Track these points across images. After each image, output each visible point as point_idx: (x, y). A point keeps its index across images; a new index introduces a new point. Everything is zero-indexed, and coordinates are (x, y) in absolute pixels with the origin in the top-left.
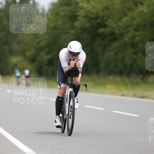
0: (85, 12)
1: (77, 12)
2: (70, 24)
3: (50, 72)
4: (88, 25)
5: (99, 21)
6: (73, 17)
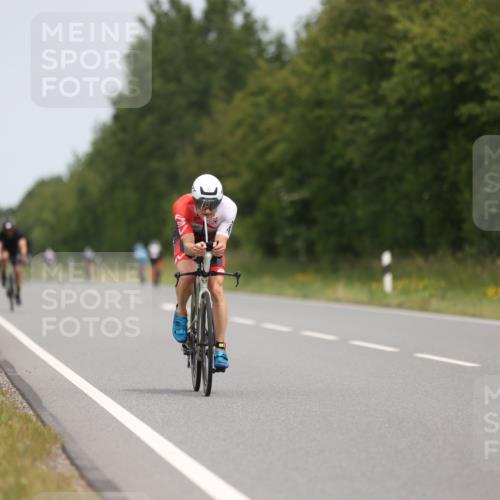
0: (415, 49)
1: (391, 49)
2: (365, 87)
3: (300, 244)
4: (426, 91)
5: (460, 78)
6: (379, 67)
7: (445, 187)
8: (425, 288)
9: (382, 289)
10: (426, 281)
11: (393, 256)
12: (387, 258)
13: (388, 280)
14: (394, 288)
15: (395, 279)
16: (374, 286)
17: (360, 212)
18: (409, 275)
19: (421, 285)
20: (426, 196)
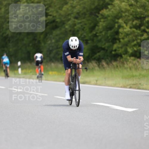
7: (36, 42)
8: (31, 72)
9: (18, 73)
10: (31, 70)
11: (21, 63)
12: (19, 63)
13: (20, 70)
14: (22, 72)
15: (22, 70)
16: (16, 72)
17: (11, 50)
18: (26, 68)
19: (30, 71)
20: (31, 45)
